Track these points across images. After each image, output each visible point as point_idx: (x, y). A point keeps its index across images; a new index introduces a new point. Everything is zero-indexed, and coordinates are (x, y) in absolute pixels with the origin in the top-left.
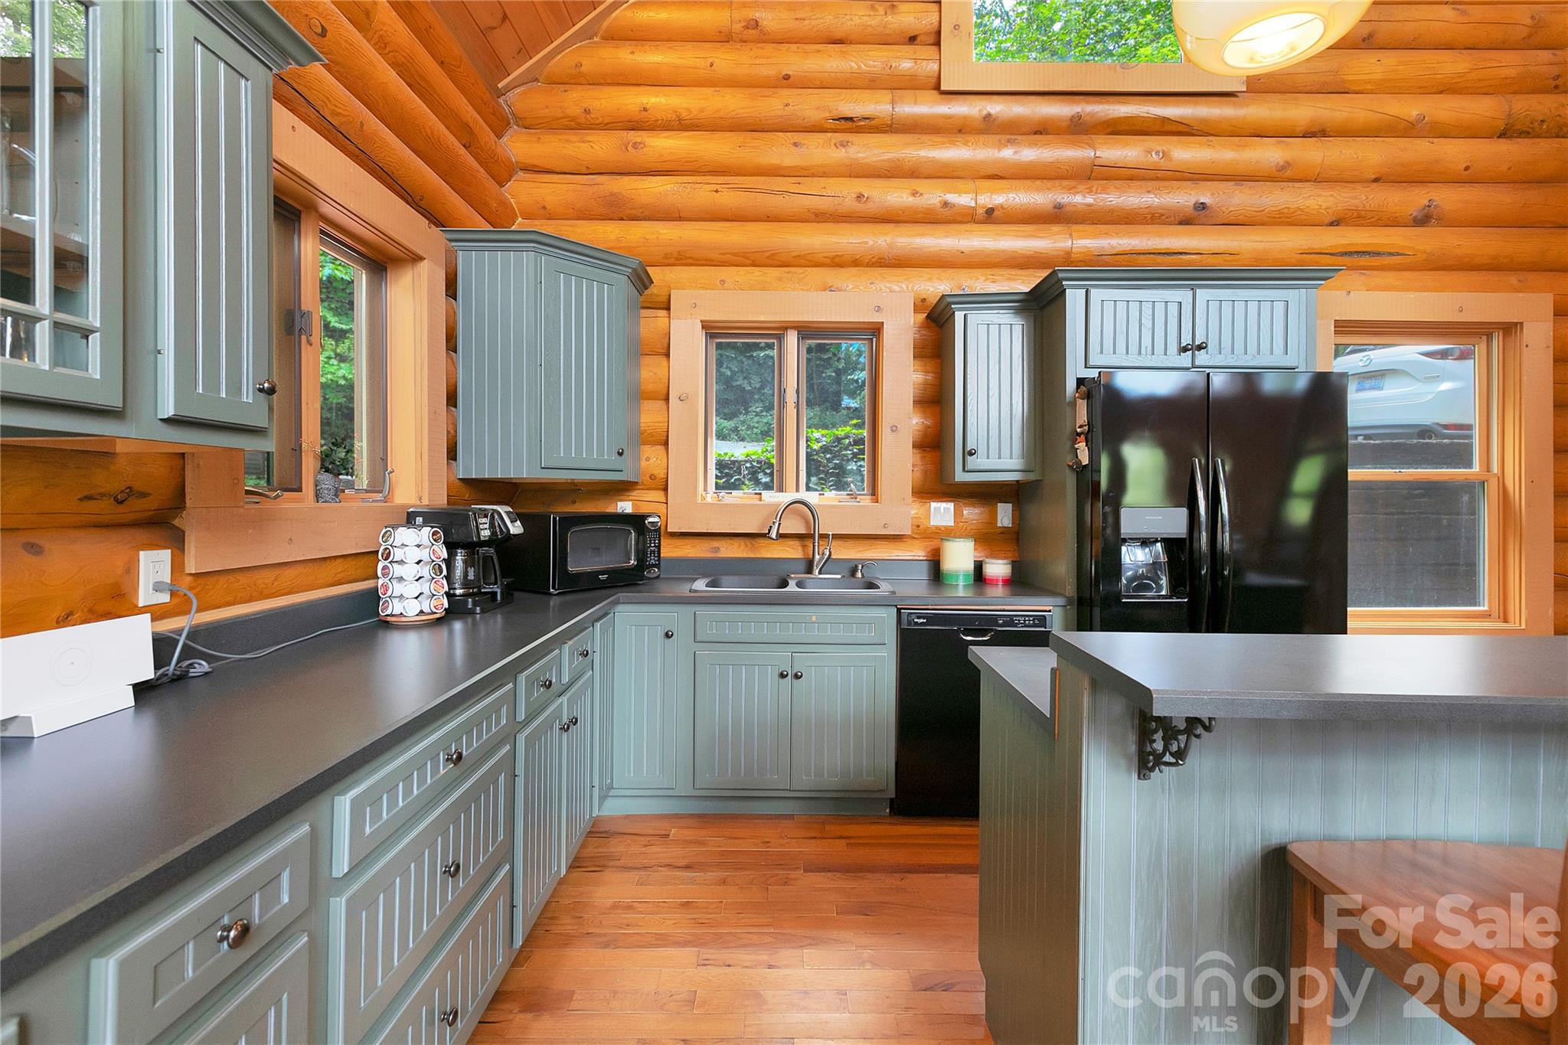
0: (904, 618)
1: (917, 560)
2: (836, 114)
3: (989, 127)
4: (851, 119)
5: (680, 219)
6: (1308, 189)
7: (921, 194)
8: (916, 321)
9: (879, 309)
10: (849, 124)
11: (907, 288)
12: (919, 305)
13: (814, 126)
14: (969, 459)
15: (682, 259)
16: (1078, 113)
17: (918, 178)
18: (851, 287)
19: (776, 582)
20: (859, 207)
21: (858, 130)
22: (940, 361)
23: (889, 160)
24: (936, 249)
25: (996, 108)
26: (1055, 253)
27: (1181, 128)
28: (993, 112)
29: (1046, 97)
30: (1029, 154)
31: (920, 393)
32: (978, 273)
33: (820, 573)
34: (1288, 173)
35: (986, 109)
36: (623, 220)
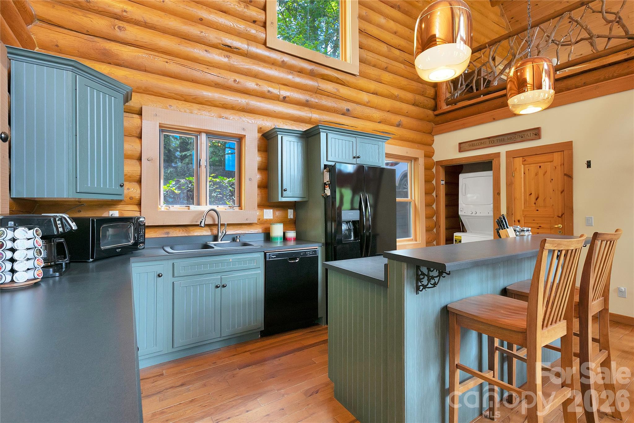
0: (268, 256)
1: (259, 233)
2: (224, 42)
3: (283, 65)
4: (230, 47)
5: (145, 71)
6: (374, 111)
7: (260, 85)
8: (258, 136)
9: (244, 129)
10: (229, 49)
11: (255, 122)
12: (260, 130)
13: (214, 45)
14: (284, 192)
15: (147, 91)
16: (313, 68)
17: (257, 78)
18: (231, 118)
19: (200, 246)
20: (235, 85)
21: (233, 52)
22: (267, 153)
23: (247, 69)
24: (266, 108)
25: (286, 59)
26: (307, 118)
27: (342, 83)
28: (285, 60)
29: (303, 60)
30: (298, 80)
31: (260, 166)
32: (280, 120)
33: (221, 241)
34: (369, 104)
35: (282, 58)
36: (111, 64)
